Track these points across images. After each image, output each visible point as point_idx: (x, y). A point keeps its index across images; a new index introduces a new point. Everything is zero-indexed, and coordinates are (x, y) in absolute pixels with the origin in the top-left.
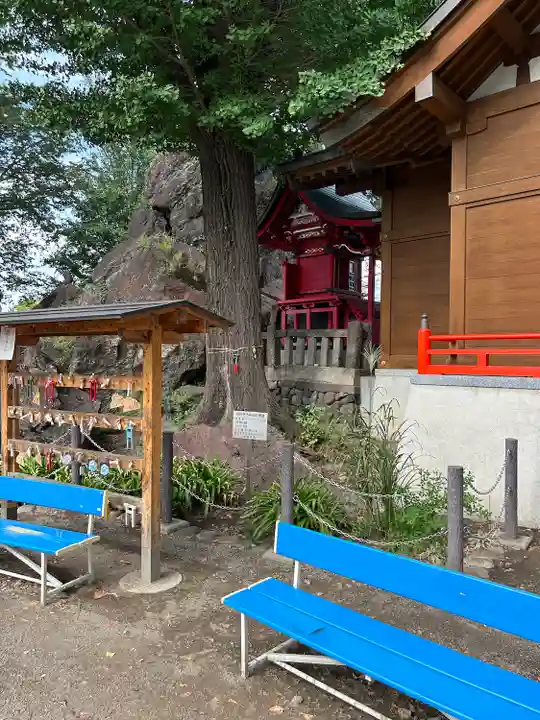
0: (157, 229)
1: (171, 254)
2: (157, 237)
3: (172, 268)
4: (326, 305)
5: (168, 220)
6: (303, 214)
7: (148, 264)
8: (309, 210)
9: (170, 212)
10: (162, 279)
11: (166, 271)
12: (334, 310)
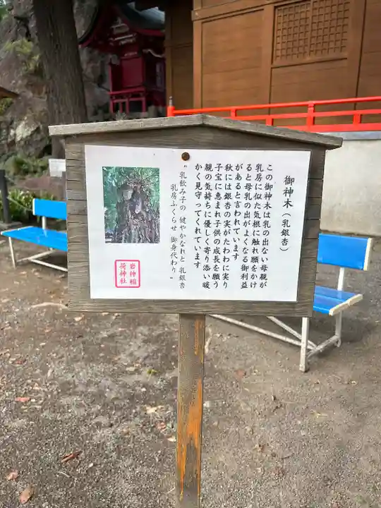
0: (20, 36)
1: (30, 56)
2: (18, 42)
3: (32, 67)
4: (138, 96)
5: (27, 28)
6: (120, 25)
7: (14, 64)
8: (123, 22)
9: (28, 22)
10: (25, 76)
11: (26, 70)
12: (143, 99)
